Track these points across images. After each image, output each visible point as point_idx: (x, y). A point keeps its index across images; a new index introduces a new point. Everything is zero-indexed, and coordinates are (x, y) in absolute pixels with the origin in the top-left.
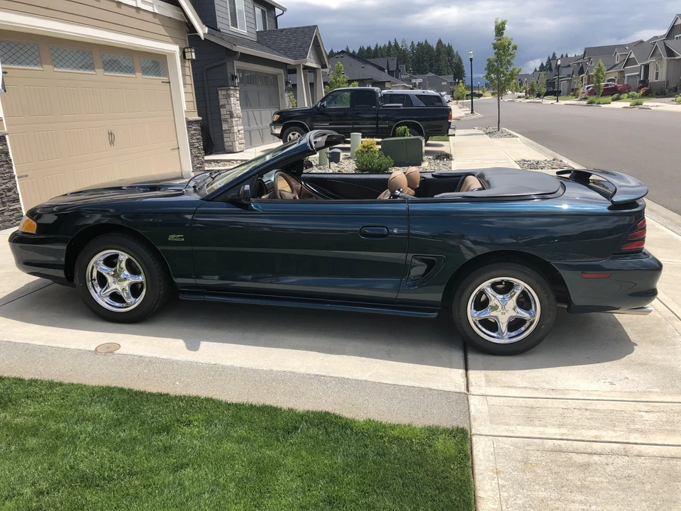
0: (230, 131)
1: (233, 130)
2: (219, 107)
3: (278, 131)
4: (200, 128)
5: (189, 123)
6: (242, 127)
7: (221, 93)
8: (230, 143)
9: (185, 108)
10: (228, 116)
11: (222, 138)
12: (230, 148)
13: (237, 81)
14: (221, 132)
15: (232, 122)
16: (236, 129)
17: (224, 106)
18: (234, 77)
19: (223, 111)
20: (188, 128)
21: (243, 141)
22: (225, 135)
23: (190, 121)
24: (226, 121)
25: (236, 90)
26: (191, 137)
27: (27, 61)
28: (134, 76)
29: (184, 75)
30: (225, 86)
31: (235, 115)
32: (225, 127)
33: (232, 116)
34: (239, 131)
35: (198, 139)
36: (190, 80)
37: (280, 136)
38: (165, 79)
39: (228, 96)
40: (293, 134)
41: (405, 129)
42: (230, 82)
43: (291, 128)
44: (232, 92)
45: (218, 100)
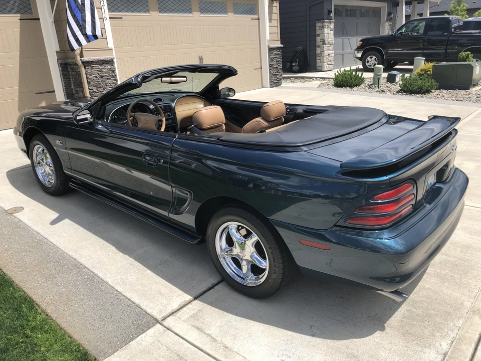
0: (321, 55)
1: (324, 54)
2: (315, 36)
3: (359, 55)
4: (281, 53)
5: (271, 50)
6: (333, 52)
7: (318, 25)
8: (320, 64)
9: (268, 38)
10: (321, 43)
11: (316, 60)
12: (320, 68)
13: (332, 15)
14: (315, 55)
15: (324, 47)
16: (326, 53)
17: (319, 35)
18: (330, 12)
19: (318, 39)
20: (269, 53)
21: (333, 62)
22: (318, 58)
23: (272, 48)
24: (319, 46)
25: (331, 22)
26: (271, 60)
27: (139, 10)
28: (226, 16)
29: (270, 13)
30: (322, 19)
31: (326, 42)
32: (318, 51)
33: (324, 43)
34: (329, 55)
35: (278, 61)
36: (276, 16)
37: (360, 59)
38: (256, 17)
39: (323, 27)
40: (371, 58)
41: (468, 54)
42: (326, 16)
43: (370, 52)
44: (326, 24)
45: (315, 31)
